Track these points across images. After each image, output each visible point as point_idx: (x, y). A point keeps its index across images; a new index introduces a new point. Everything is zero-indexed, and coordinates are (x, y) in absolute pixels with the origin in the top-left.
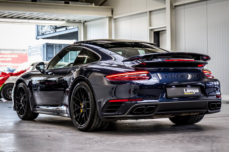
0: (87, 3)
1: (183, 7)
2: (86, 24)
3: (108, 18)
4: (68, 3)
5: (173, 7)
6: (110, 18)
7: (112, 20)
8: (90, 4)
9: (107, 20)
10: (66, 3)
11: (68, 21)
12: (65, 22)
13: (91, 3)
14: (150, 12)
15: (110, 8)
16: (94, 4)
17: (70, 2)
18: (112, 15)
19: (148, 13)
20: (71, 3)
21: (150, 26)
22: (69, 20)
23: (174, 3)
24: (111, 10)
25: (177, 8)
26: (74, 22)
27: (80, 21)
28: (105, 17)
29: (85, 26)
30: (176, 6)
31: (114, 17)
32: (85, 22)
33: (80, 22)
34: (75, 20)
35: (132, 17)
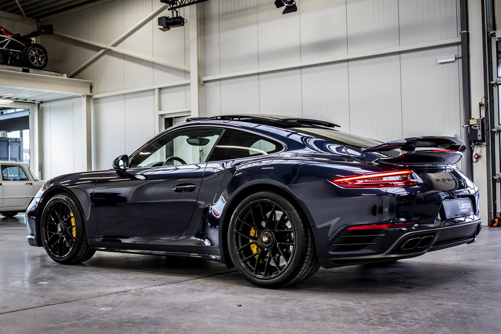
0: (56, 73)
1: (218, 83)
2: (42, 105)
3: (85, 97)
4: (28, 71)
5: (202, 83)
6: (89, 97)
7: (91, 100)
8: (59, 74)
9: (84, 100)
10: (24, 71)
11: (17, 101)
12: (12, 101)
13: (62, 73)
14: (160, 89)
15: (87, 83)
16: (66, 75)
17: (31, 70)
18: (91, 92)
19: (157, 90)
20: (32, 72)
21: (160, 109)
22: (17, 99)
23: (203, 77)
24: (89, 86)
25: (207, 84)
26: (25, 102)
27: (34, 101)
28: (81, 95)
29: (40, 108)
30: (205, 82)
31: (95, 96)
32: (42, 102)
33: (33, 103)
34: (26, 100)
35: (126, 96)
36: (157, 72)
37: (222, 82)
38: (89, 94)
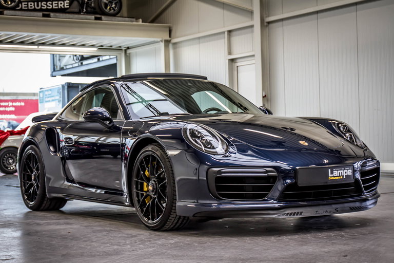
0: (130, 19)
1: (280, 23)
2: (129, 51)
3: (163, 42)
4: (100, 19)
5: (265, 24)
6: (167, 42)
7: (171, 45)
8: (134, 20)
9: (162, 44)
10: (96, 19)
11: (101, 48)
12: (96, 49)
13: (137, 19)
14: (230, 32)
15: (165, 27)
16: (141, 20)
17: (103, 17)
18: (170, 37)
19: (226, 33)
20: (105, 19)
21: (230, 53)
22: (102, 46)
23: (267, 17)
24: (168, 29)
25: (271, 25)
26: (110, 49)
27: (120, 47)
28: (159, 40)
29: (127, 54)
30: (269, 23)
31: (174, 41)
32: (128, 48)
33: (119, 49)
34: (111, 46)
35: (201, 40)
36: (227, 14)
37: (285, 22)
38: (168, 38)
